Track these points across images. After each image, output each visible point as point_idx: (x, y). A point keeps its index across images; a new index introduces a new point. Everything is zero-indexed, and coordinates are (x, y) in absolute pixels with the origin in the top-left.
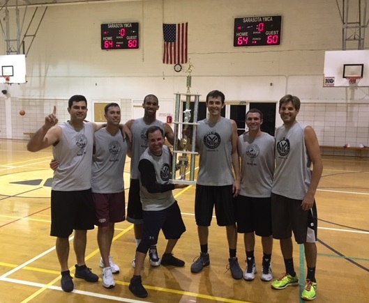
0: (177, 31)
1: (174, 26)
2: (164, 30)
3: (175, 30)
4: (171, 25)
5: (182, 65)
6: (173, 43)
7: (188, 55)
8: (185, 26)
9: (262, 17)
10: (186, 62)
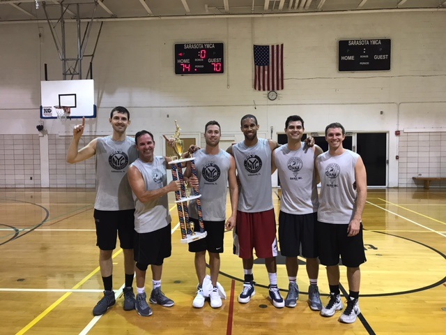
0: (271, 53)
1: (267, 47)
2: (255, 52)
3: (268, 52)
4: (263, 46)
5: (278, 92)
6: (266, 67)
7: (284, 81)
8: (280, 48)
9: (369, 40)
10: (282, 88)
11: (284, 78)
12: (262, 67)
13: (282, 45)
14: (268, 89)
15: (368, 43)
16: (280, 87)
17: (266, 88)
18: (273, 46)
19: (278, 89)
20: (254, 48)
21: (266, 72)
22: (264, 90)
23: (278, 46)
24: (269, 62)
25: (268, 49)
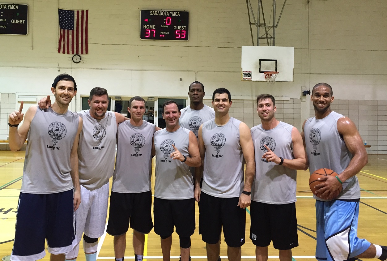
0: (76, 18)
1: (72, 12)
2: (59, 16)
3: (73, 17)
4: (68, 11)
5: (82, 56)
6: (70, 31)
7: (89, 46)
8: (85, 14)
9: (169, 12)
10: (87, 53)
11: (89, 42)
12: (66, 30)
13: (87, 11)
14: (73, 53)
15: (168, 14)
16: (84, 51)
17: (70, 51)
18: (78, 12)
19: (82, 53)
20: (59, 13)
21: (70, 36)
22: (68, 53)
23: (83, 12)
24: (73, 27)
25: (74, 14)
